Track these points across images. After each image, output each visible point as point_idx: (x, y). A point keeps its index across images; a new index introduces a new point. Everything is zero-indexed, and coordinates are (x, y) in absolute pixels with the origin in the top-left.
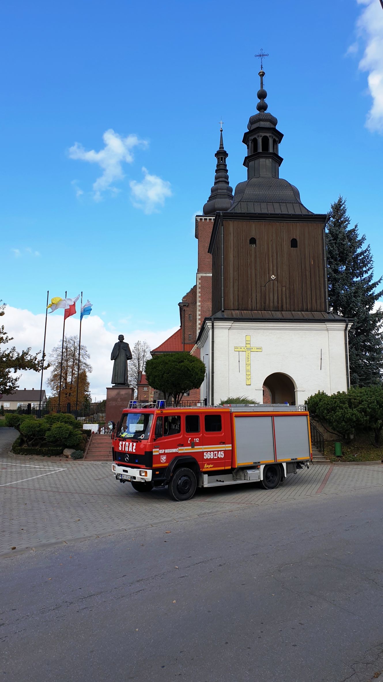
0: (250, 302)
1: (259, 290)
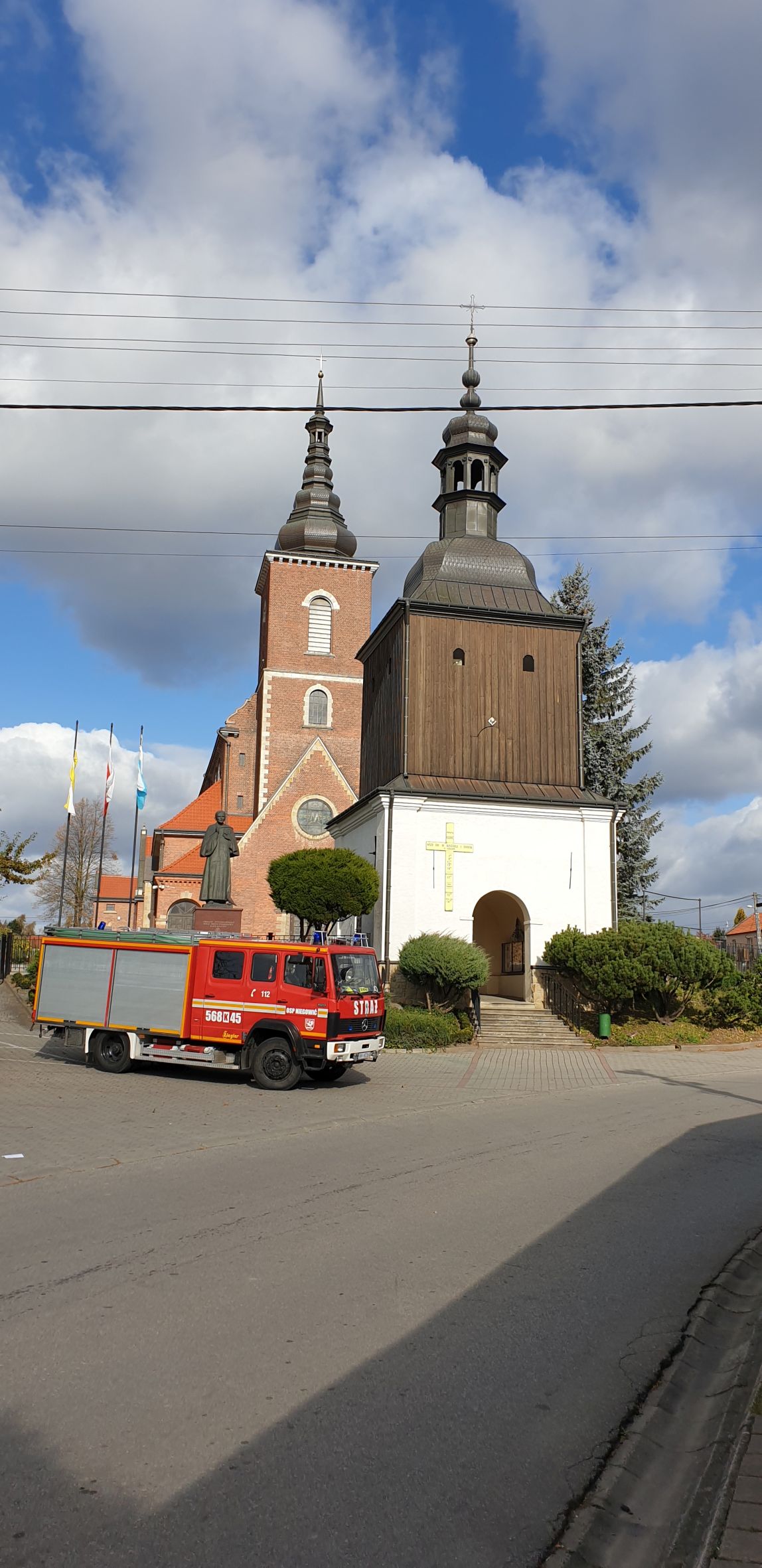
0: (451, 762)
1: (467, 742)
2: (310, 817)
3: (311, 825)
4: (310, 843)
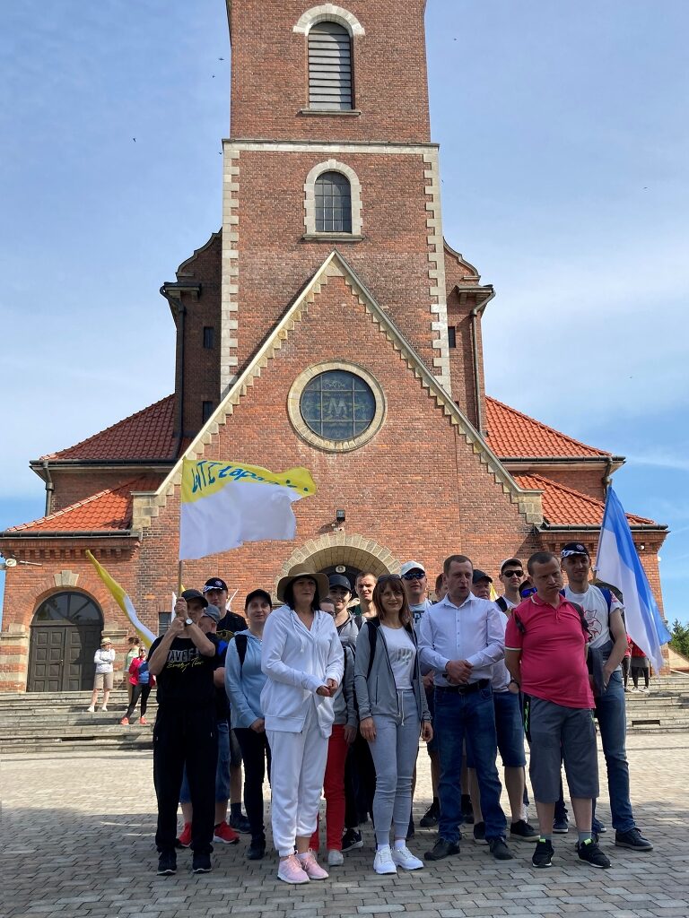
2: (326, 407)
3: (332, 423)
4: (331, 459)
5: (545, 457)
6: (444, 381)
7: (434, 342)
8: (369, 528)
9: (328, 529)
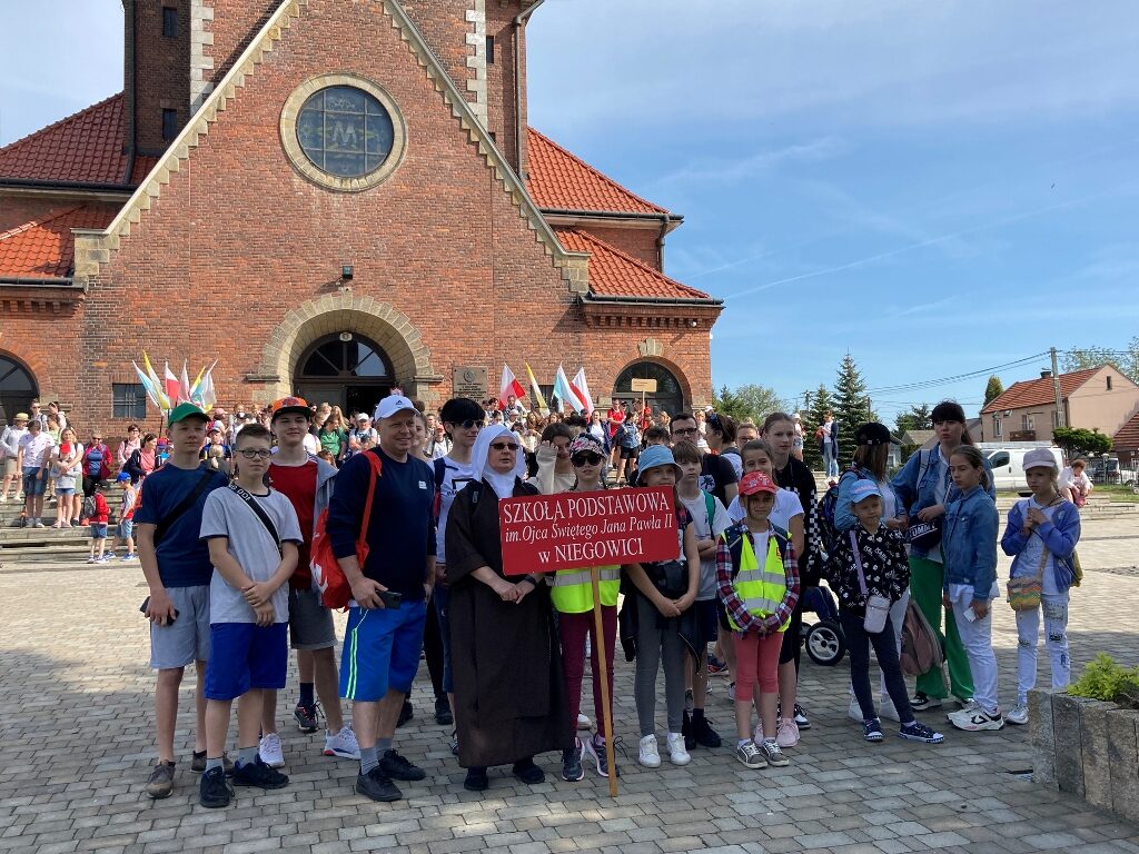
2: (331, 133)
3: (337, 153)
4: (336, 200)
5: (594, 210)
6: (479, 109)
7: (469, 59)
8: (383, 289)
9: (330, 288)
